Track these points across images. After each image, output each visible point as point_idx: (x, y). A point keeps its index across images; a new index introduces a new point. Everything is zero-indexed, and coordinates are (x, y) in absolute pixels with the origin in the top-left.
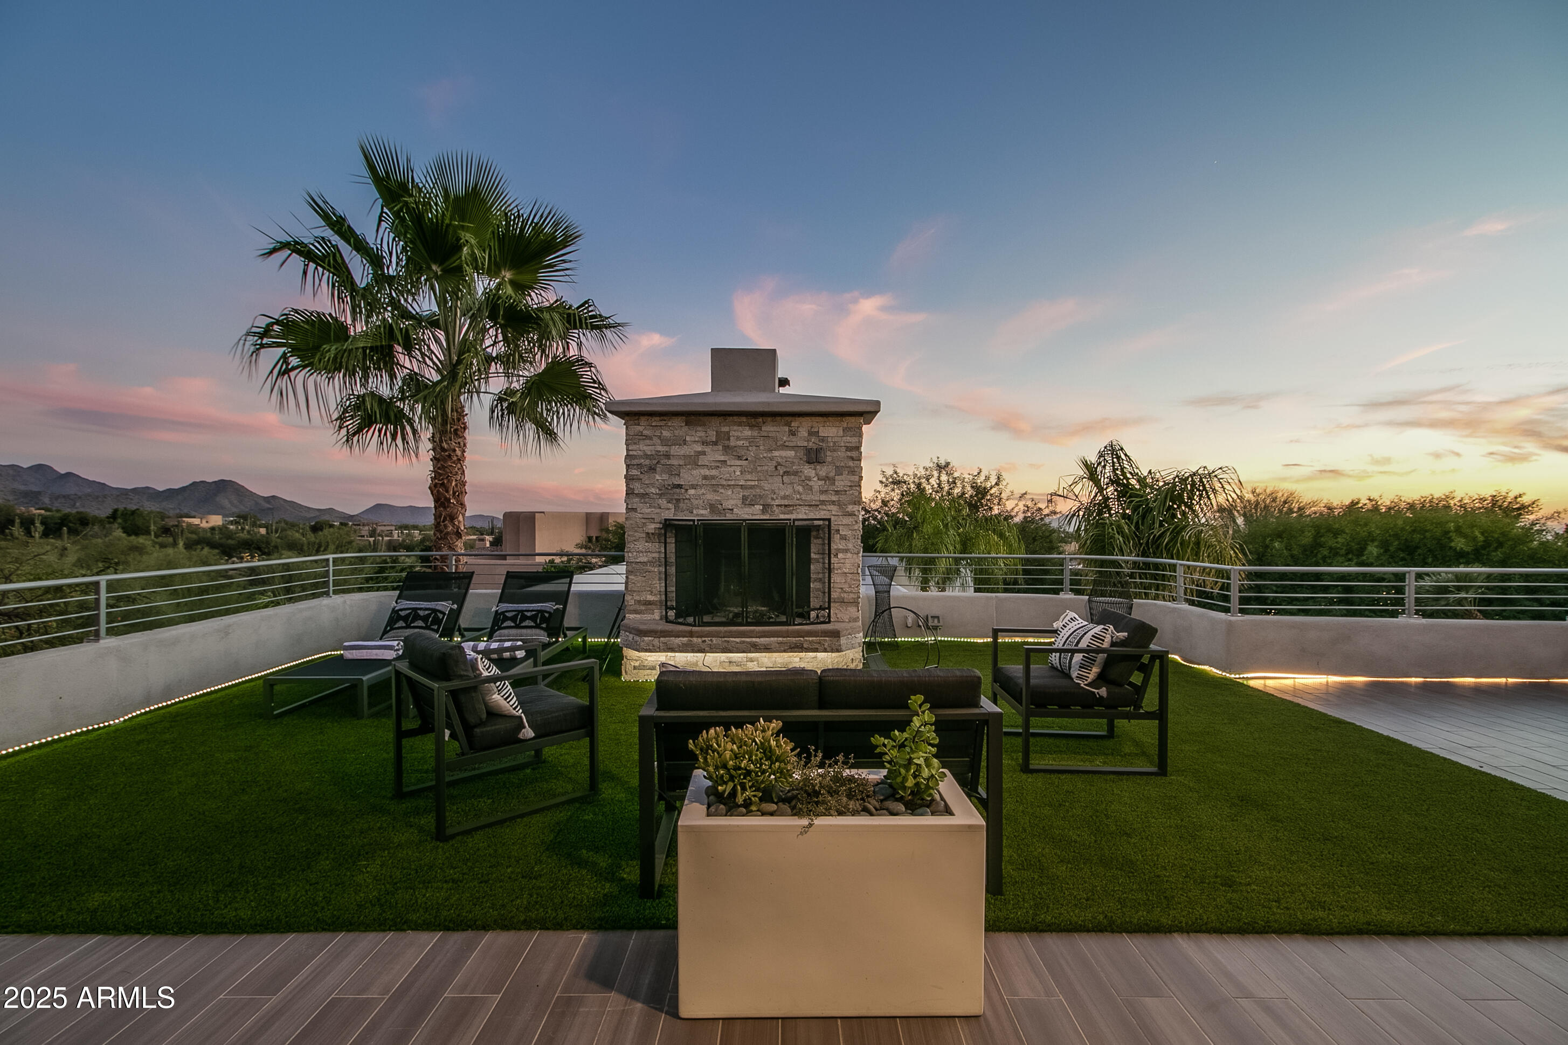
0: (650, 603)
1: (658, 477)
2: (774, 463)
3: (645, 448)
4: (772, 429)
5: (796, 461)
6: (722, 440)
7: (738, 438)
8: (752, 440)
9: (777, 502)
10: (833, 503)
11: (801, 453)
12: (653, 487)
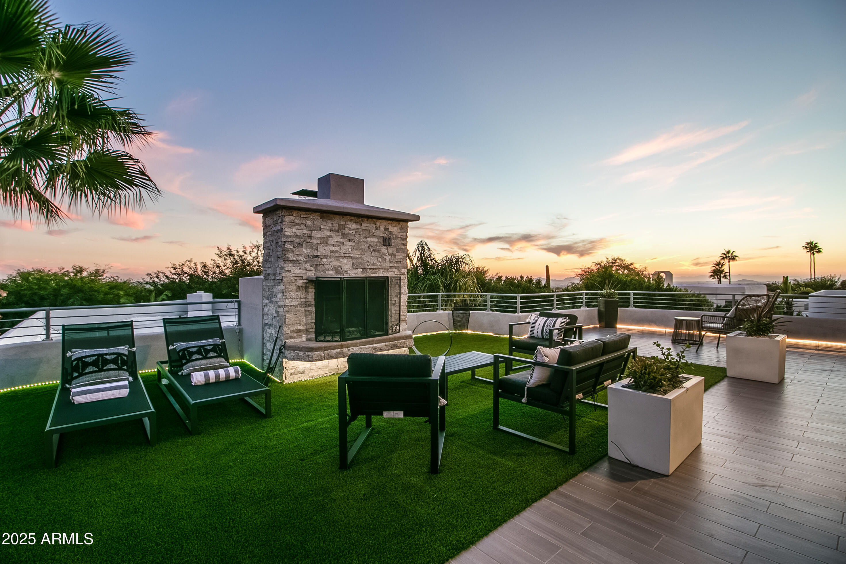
0: (300, 331)
1: (304, 250)
2: (368, 245)
3: (296, 231)
4: (367, 225)
5: (378, 244)
6: (341, 229)
7: (350, 229)
8: (357, 231)
9: (370, 267)
10: (395, 268)
11: (381, 240)
12: (301, 256)
